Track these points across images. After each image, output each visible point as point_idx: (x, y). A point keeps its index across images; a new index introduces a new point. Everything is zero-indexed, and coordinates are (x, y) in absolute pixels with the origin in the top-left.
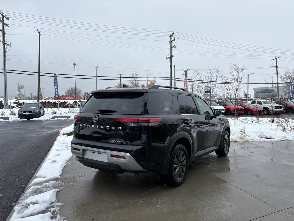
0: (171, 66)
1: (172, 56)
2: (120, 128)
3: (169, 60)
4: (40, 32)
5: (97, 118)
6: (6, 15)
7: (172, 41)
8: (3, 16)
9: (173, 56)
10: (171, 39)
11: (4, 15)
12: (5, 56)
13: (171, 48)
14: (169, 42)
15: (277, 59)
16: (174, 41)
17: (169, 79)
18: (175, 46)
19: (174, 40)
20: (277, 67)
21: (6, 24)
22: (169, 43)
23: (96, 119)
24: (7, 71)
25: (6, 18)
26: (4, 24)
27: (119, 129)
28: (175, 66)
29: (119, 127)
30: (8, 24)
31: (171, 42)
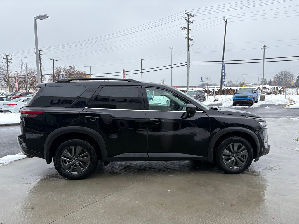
4: (226, 20)
6: (191, 14)
8: (189, 15)
11: (189, 13)
12: (188, 50)
21: (191, 22)
24: (190, 63)
25: (191, 16)
26: (189, 22)
30: (193, 21)
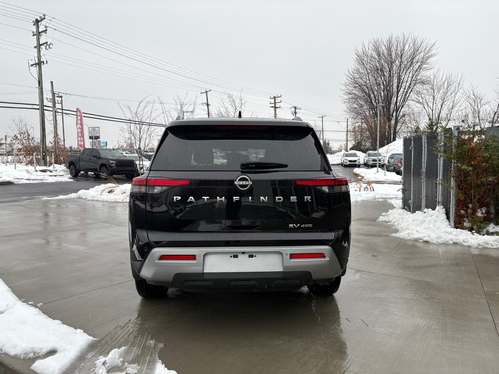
0: (40, 83)
1: (43, 62)
2: (308, 198)
3: (35, 70)
5: (247, 180)
7: (40, 33)
9: (45, 62)
10: (38, 27)
13: (39, 46)
14: (33, 32)
15: (208, 93)
16: (46, 33)
17: (38, 107)
18: (49, 44)
19: (45, 31)
20: (208, 105)
22: (33, 35)
23: (247, 183)
27: (305, 200)
28: (52, 82)
29: (305, 197)
31: (38, 34)
